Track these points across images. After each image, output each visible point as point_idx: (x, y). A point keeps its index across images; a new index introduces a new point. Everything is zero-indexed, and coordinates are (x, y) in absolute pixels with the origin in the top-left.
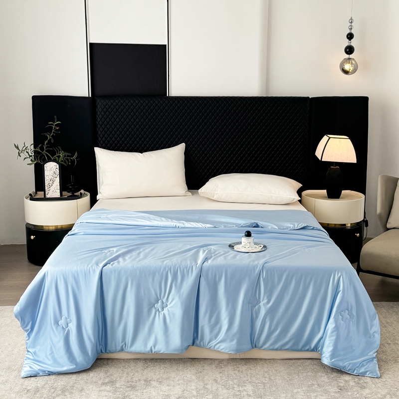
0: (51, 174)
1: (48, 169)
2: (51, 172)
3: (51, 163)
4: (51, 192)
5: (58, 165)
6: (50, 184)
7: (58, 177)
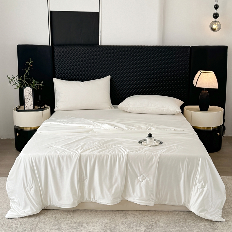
0: (28, 95)
1: (26, 92)
3: (28, 88)
4: (28, 106)
5: (32, 89)
6: (28, 101)
7: (32, 96)
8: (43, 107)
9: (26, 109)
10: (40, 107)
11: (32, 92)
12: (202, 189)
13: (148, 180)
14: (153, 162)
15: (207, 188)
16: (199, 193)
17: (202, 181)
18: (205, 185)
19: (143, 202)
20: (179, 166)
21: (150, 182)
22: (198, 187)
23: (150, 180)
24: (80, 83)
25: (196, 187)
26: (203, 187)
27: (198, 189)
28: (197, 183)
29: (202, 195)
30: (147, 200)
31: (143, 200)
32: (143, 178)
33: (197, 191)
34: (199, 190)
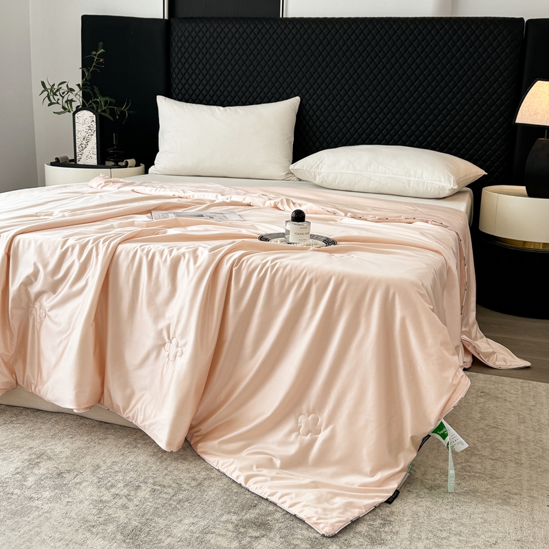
0: (84, 129)
1: (81, 122)
2: (85, 126)
3: (85, 112)
4: (84, 157)
5: (94, 116)
6: (84, 146)
7: (95, 134)
9: (80, 163)
10: (116, 163)
11: (94, 124)
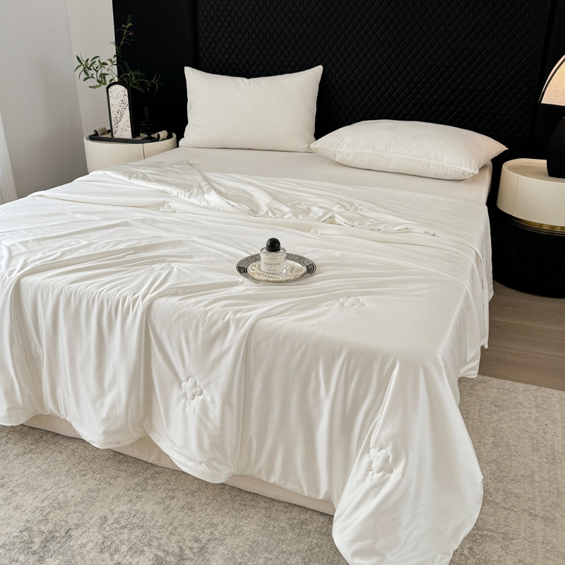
0: (118, 103)
1: (114, 96)
2: (118, 100)
3: (117, 86)
4: (119, 130)
5: (126, 90)
6: (118, 119)
7: (128, 108)
8: (155, 136)
9: (116, 136)
10: (149, 135)
11: (127, 98)
12: (381, 474)
13: (209, 399)
14: (226, 345)
15: (400, 477)
16: (368, 483)
17: (387, 446)
18: (396, 462)
19: (190, 463)
20: (317, 376)
21: (211, 406)
22: (370, 463)
23: (213, 401)
24: (241, 81)
25: (366, 460)
26: (387, 468)
27: (369, 468)
28: (371, 445)
29: (376, 495)
30: (201, 463)
31: (190, 459)
32: (194, 390)
33: (366, 475)
34: (370, 473)
